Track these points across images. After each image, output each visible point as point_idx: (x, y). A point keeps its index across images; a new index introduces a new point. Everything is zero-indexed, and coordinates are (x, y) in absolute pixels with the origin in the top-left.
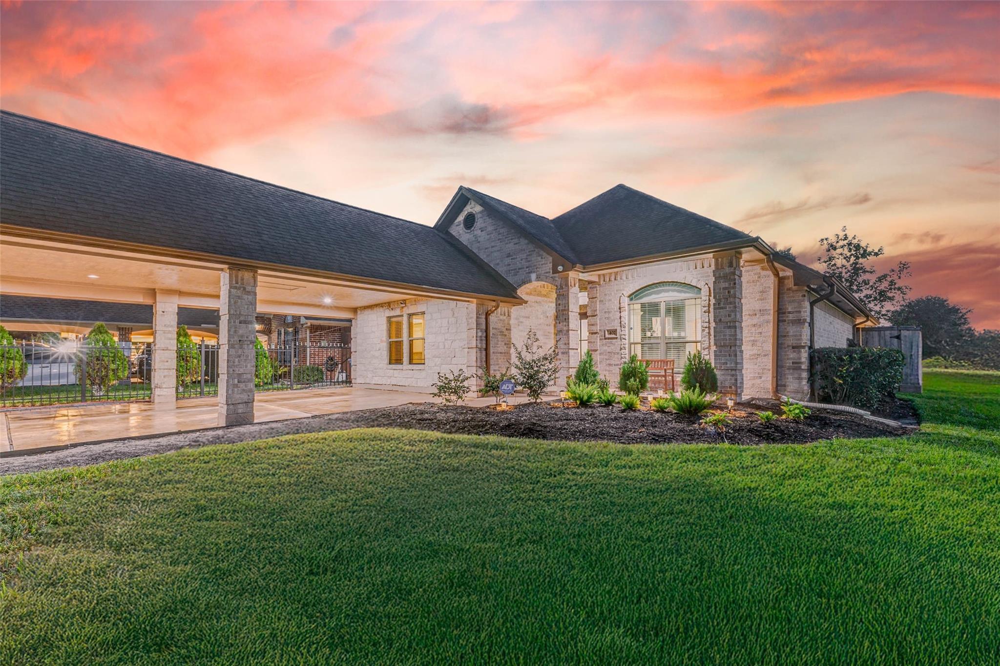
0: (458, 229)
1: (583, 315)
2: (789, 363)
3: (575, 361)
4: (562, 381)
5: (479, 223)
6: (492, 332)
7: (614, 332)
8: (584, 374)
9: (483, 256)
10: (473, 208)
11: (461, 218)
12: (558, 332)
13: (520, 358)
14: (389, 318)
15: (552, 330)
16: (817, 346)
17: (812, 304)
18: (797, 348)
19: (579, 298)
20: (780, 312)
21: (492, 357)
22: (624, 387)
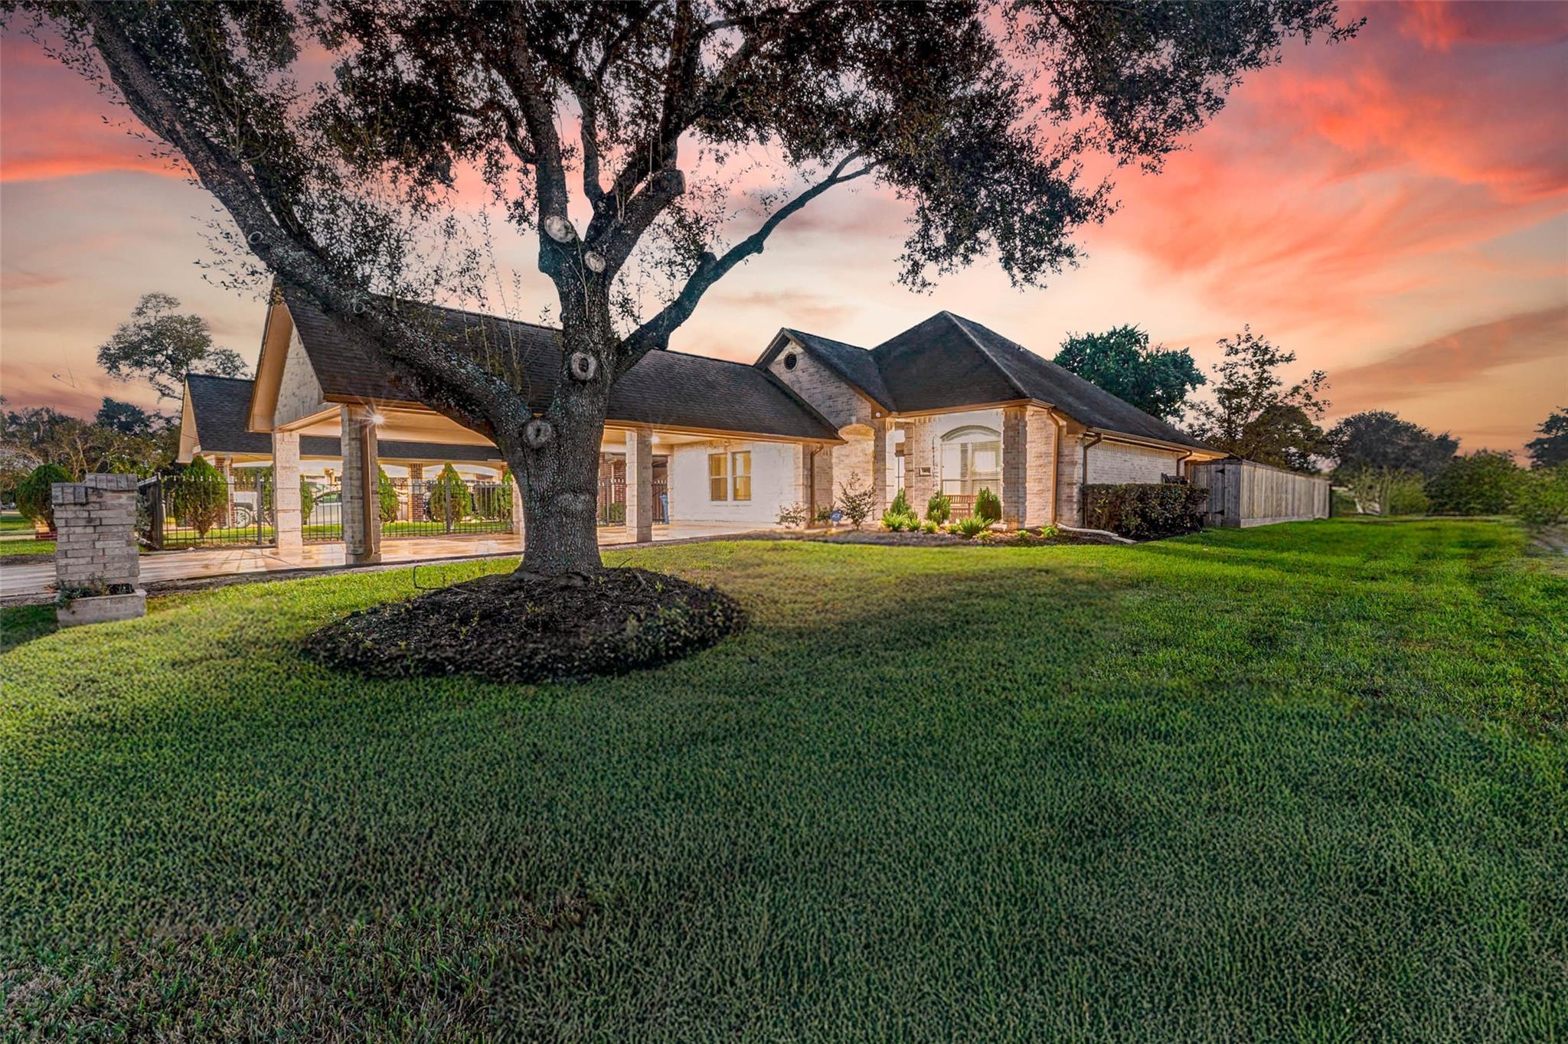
0: (778, 368)
1: (900, 453)
2: (1064, 497)
3: (891, 495)
4: (879, 514)
5: (802, 362)
6: (816, 470)
7: (927, 470)
8: (899, 506)
9: (804, 396)
10: (793, 348)
11: (782, 357)
12: (876, 471)
13: (845, 493)
14: (711, 456)
15: (871, 467)
16: (1090, 482)
17: (1086, 448)
18: (1071, 484)
19: (895, 436)
20: (1059, 454)
21: (817, 494)
22: (929, 517)
